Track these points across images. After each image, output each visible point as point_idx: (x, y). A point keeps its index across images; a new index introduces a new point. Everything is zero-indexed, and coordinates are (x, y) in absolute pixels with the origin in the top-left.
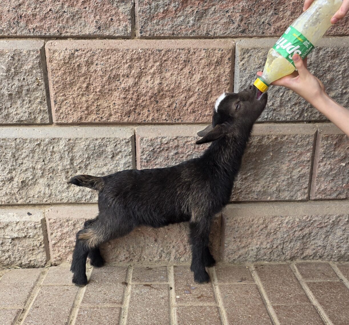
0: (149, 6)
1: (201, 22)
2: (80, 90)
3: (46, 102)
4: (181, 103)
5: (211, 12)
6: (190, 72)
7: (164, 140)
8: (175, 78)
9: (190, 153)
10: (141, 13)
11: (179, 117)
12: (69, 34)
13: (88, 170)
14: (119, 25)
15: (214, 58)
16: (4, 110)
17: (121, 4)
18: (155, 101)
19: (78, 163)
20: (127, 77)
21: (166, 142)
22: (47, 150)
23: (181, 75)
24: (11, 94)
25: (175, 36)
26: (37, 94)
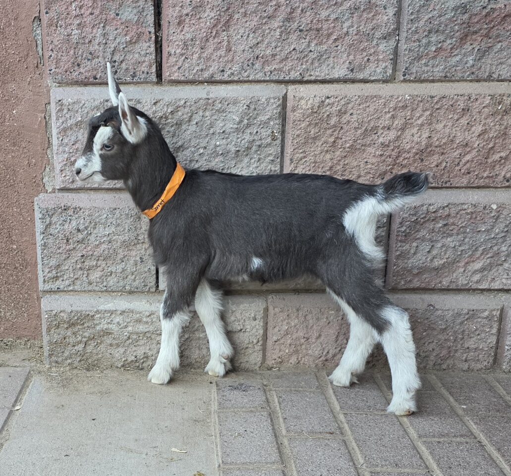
0: (418, 43)
1: (483, 61)
2: (324, 145)
3: (279, 160)
4: (453, 161)
5: (497, 50)
6: (468, 124)
7: (431, 207)
8: (449, 130)
9: (463, 225)
10: (407, 52)
11: (447, 179)
12: (313, 78)
14: (377, 67)
15: (502, 105)
17: (383, 41)
18: (420, 159)
21: (434, 210)
23: (456, 127)
24: (238, 151)
25: (447, 79)
26: (271, 150)
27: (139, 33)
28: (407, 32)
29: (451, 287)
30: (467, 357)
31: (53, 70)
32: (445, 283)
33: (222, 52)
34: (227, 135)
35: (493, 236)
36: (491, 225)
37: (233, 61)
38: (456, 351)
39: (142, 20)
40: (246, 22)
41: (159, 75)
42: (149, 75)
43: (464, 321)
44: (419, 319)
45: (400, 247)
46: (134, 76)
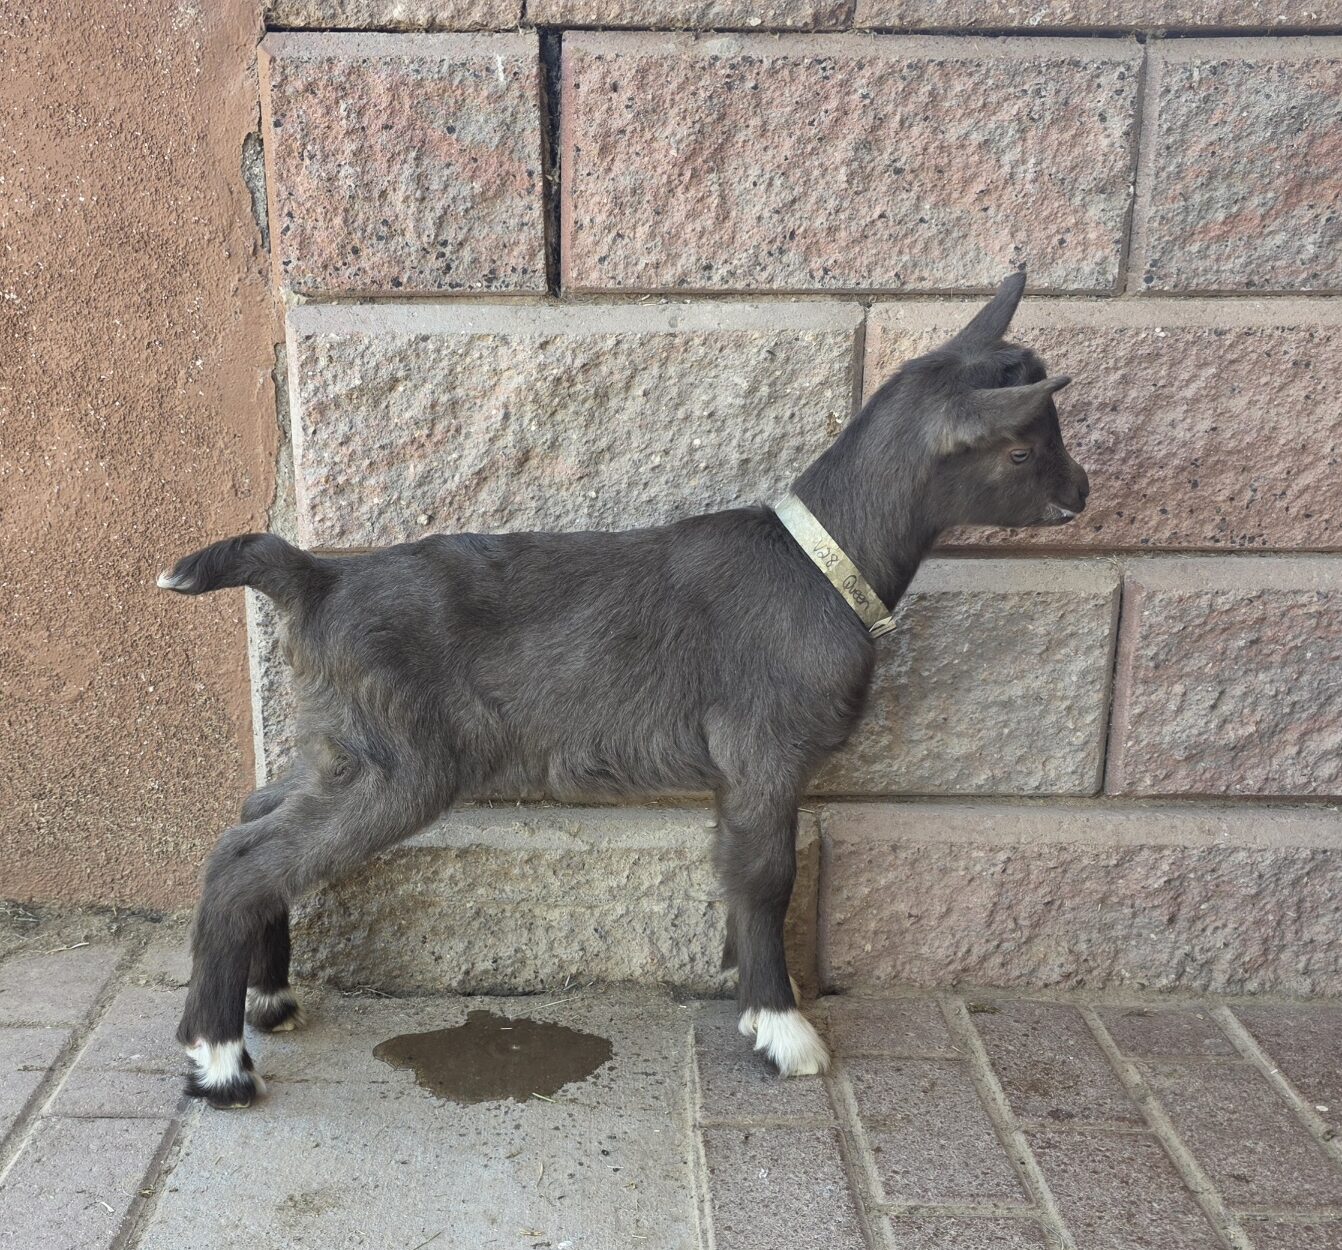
0: (1183, 203)
4: (1271, 488)
6: (1307, 397)
7: (1221, 600)
8: (1260, 412)
9: (1298, 642)
10: (1156, 224)
11: (1256, 531)
12: (927, 285)
14: (1084, 259)
17: (1096, 199)
18: (1190, 482)
19: (934, 671)
21: (1227, 607)
23: (1278, 405)
24: (746, 461)
25: (1252, 289)
27: (503, 173)
28: (1157, 175)
29: (1266, 793)
30: (1308, 964)
31: (294, 262)
32: (1253, 782)
33: (706, 222)
34: (719, 423)
37: (733, 242)
38: (1281, 949)
39: (511, 143)
40: (765, 149)
41: (554, 278)
42: (528, 276)
43: (1300, 878)
44: (1191, 871)
45: (1143, 694)
46: (491, 277)
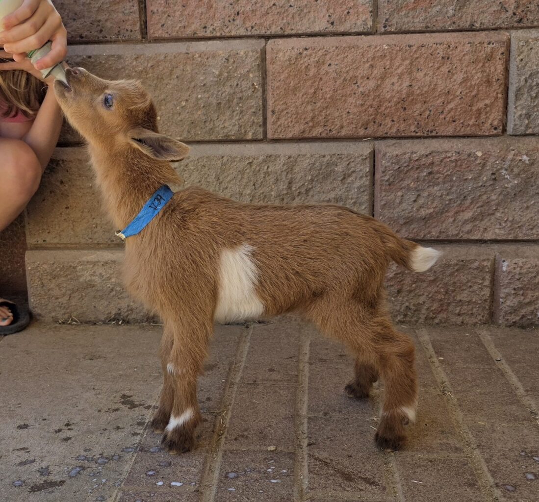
1: (463, 11)
2: (305, 96)
3: (261, 112)
4: (437, 110)
6: (449, 72)
7: (414, 155)
8: (430, 79)
9: (449, 173)
10: (386, 4)
11: (433, 128)
12: (294, 32)
13: (310, 197)
14: (358, 19)
15: (483, 53)
16: (208, 123)
18: (402, 108)
19: (297, 187)
20: (368, 78)
21: (417, 158)
22: (259, 170)
23: (437, 75)
24: (219, 104)
25: (428, 30)
26: (252, 103)
29: (441, 238)
30: (460, 311)
32: (434, 234)
33: (203, 9)
34: (208, 88)
35: (480, 184)
36: (478, 173)
37: (214, 17)
38: (449, 304)
41: (144, 33)
42: (133, 33)
45: (385, 196)
46: (118, 34)
